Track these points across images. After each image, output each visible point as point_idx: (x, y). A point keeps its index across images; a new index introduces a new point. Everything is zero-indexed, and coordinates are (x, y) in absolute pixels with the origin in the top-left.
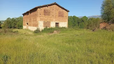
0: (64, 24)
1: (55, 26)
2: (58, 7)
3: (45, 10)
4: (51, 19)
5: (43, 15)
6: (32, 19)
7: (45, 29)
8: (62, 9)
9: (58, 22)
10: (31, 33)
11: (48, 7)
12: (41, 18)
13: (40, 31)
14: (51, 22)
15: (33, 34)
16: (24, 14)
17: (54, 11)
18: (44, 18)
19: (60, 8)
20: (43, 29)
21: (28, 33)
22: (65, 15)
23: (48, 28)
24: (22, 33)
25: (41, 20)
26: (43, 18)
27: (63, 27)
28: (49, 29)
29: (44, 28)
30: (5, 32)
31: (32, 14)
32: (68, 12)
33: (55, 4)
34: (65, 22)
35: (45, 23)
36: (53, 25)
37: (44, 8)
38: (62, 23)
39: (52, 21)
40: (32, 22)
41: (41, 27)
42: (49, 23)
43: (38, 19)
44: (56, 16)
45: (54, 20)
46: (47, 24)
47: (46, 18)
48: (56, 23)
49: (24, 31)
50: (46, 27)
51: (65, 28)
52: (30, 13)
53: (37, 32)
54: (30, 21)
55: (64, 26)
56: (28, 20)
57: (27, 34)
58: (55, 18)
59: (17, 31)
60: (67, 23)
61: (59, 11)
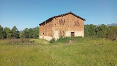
0: (80, 33)
1: (70, 36)
2: (73, 16)
3: (60, 20)
4: (66, 28)
5: (59, 25)
6: (48, 29)
7: (60, 39)
8: (77, 18)
9: (73, 32)
10: (47, 43)
11: (63, 16)
12: (56, 27)
13: (55, 41)
14: (67, 32)
15: (49, 44)
16: (40, 25)
17: (69, 21)
18: (60, 27)
19: (76, 17)
20: (58, 39)
21: (44, 43)
22: (80, 24)
23: (63, 37)
24: (38, 43)
25: (56, 29)
26: (58, 27)
27: (79, 37)
28: (64, 39)
29: (59, 37)
30: (23, 42)
31: (48, 24)
32: (84, 20)
33: (70, 14)
34: (80, 31)
35: (60, 33)
36: (68, 34)
37: (59, 18)
38: (77, 32)
39: (68, 30)
40: (48, 32)
41: (57, 37)
43: (54, 28)
44: (71, 25)
45: (70, 29)
46: (62, 33)
47: (62, 27)
48: (71, 32)
49: (40, 41)
50: (62, 36)
51: (81, 37)
52: (46, 23)
53: (53, 41)
54: (46, 31)
56: (44, 30)
57: (42, 44)
58: (71, 27)
59: (34, 41)
60: (83, 32)
61: (74, 20)
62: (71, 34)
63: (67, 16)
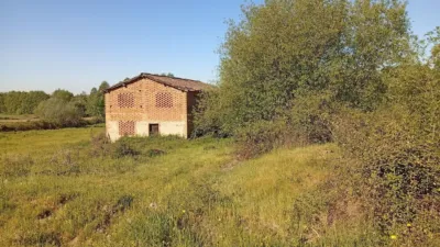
0: (175, 126)
1: (147, 133)
2: (153, 82)
3: (120, 96)
4: (137, 114)
5: (118, 108)
8: (165, 85)
9: (155, 123)
11: (126, 87)
12: (113, 113)
14: (138, 123)
17: (143, 94)
18: (120, 114)
19: (161, 85)
20: (118, 139)
23: (130, 136)
25: (113, 118)
26: (116, 114)
27: (170, 136)
28: (132, 138)
29: (120, 136)
33: (144, 78)
34: (176, 120)
35: (122, 126)
36: (142, 130)
37: (119, 90)
38: (167, 123)
39: (140, 119)
41: (114, 134)
42: (132, 124)
43: (107, 116)
44: (147, 106)
45: (145, 116)
46: (127, 126)
47: (125, 114)
50: (126, 134)
51: (177, 137)
55: (174, 133)
58: (148, 110)
60: (184, 123)
61: (156, 93)
62: (150, 130)
63: (137, 84)
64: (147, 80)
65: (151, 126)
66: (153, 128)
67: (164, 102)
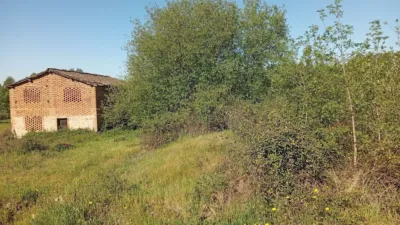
0: (83, 121)
1: (56, 128)
2: (59, 78)
3: (26, 91)
4: (44, 109)
5: (23, 104)
7: (28, 134)
8: (73, 80)
9: (64, 117)
11: (32, 82)
12: (18, 109)
14: (45, 118)
17: (50, 89)
18: (26, 109)
19: (68, 80)
20: (25, 135)
22: (84, 96)
23: (37, 131)
25: (18, 113)
26: (23, 109)
29: (26, 132)
33: (51, 73)
34: (85, 114)
35: (28, 121)
36: (49, 124)
37: (24, 86)
38: (76, 117)
39: (47, 114)
41: (20, 130)
42: (39, 120)
44: (55, 101)
45: (52, 110)
46: (34, 121)
47: (31, 109)
50: (33, 130)
51: (87, 131)
55: (84, 127)
58: (55, 105)
60: (94, 116)
61: (63, 88)
62: (59, 124)
63: (43, 79)
64: (54, 76)
65: (59, 120)
66: (61, 122)
67: (72, 97)
